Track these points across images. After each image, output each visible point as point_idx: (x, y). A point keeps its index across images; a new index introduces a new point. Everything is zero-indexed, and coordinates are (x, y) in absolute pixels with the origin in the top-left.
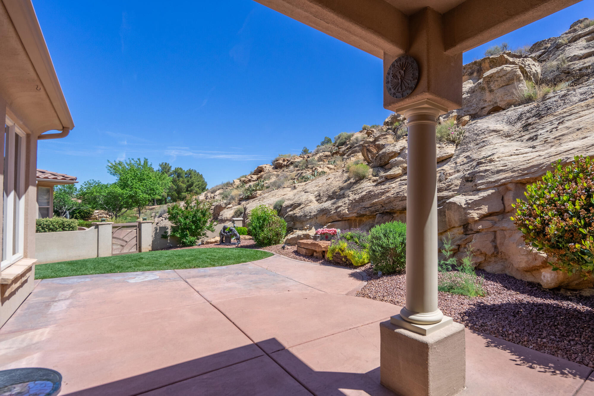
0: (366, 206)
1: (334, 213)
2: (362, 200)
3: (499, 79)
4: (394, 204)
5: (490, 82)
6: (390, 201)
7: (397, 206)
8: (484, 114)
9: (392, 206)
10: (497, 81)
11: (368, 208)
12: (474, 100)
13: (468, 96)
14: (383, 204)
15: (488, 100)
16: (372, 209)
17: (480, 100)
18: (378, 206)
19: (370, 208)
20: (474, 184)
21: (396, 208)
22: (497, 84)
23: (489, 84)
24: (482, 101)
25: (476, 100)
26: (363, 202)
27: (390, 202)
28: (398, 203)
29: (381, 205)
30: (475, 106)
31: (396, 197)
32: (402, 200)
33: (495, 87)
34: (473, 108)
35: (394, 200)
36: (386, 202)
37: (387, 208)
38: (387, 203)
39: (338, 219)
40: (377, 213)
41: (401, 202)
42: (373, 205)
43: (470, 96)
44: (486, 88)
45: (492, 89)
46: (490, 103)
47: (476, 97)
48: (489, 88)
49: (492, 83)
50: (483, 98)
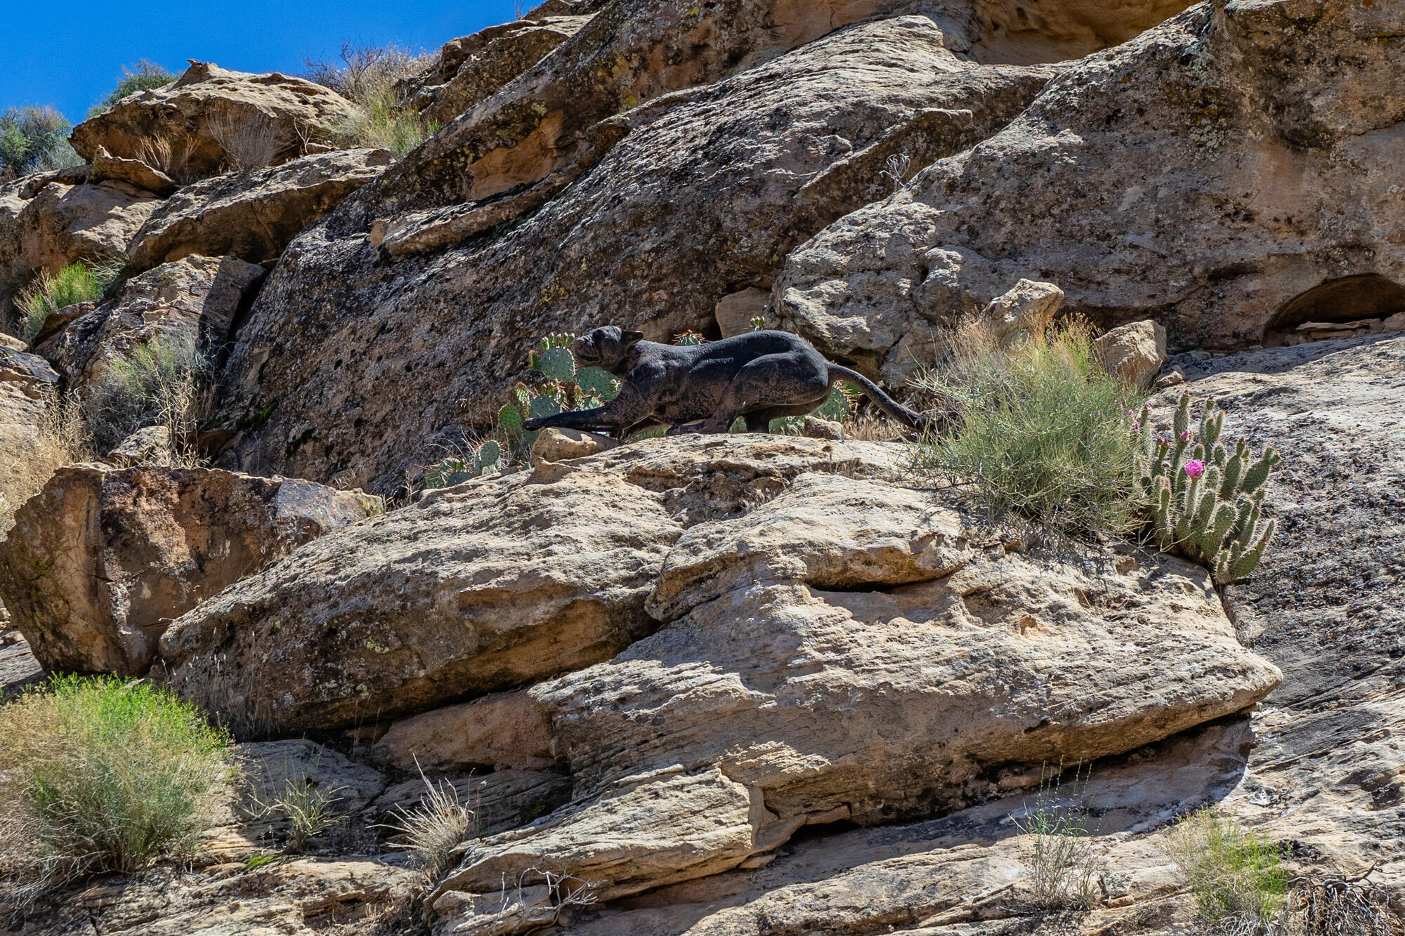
3: (1372, 51)
5: (1291, 59)
8: (1244, 326)
10: (1360, 65)
12: (1133, 192)
13: (1069, 149)
17: (1192, 198)
22: (1359, 90)
23: (1283, 79)
24: (1207, 206)
25: (1152, 194)
30: (1146, 240)
33: (1342, 111)
34: (1129, 257)
43: (1087, 149)
44: (1247, 108)
45: (1318, 128)
46: (1290, 242)
47: (1146, 167)
48: (1280, 108)
49: (1313, 73)
50: (1217, 187)
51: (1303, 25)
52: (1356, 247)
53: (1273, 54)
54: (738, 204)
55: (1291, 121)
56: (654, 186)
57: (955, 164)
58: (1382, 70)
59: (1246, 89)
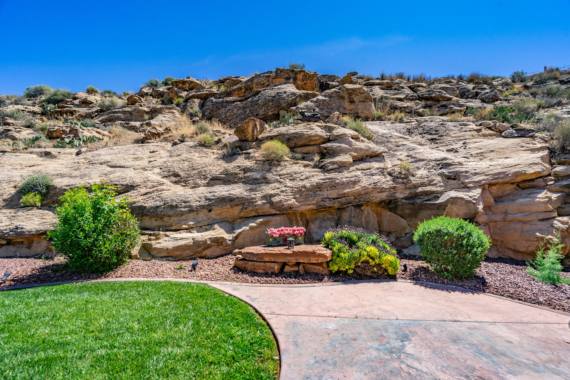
0: (330, 197)
1: (264, 204)
2: (319, 188)
3: (359, 94)
4: (372, 196)
5: (352, 94)
6: (366, 191)
7: (374, 198)
9: (369, 198)
11: (334, 199)
12: (334, 105)
14: (358, 195)
15: (347, 109)
16: (343, 200)
17: (340, 106)
18: (350, 197)
19: (339, 200)
20: (460, 182)
21: (372, 200)
22: (358, 98)
23: (351, 96)
26: (321, 191)
27: (366, 193)
28: (376, 195)
29: (354, 196)
31: (374, 188)
32: (380, 192)
33: (356, 100)
35: (372, 191)
36: (362, 193)
37: (362, 200)
38: (362, 195)
39: (274, 212)
40: (349, 205)
41: (380, 194)
42: (344, 195)
43: (329, 100)
44: (346, 98)
45: (354, 101)
46: (350, 112)
47: (335, 103)
48: (350, 99)
49: (354, 96)
50: (343, 105)
51: (354, 91)
52: (357, 113)
53: (350, 93)
54: (282, 101)
55: (351, 100)
56: (271, 98)
57: (315, 99)
58: (360, 96)
59: (346, 96)
